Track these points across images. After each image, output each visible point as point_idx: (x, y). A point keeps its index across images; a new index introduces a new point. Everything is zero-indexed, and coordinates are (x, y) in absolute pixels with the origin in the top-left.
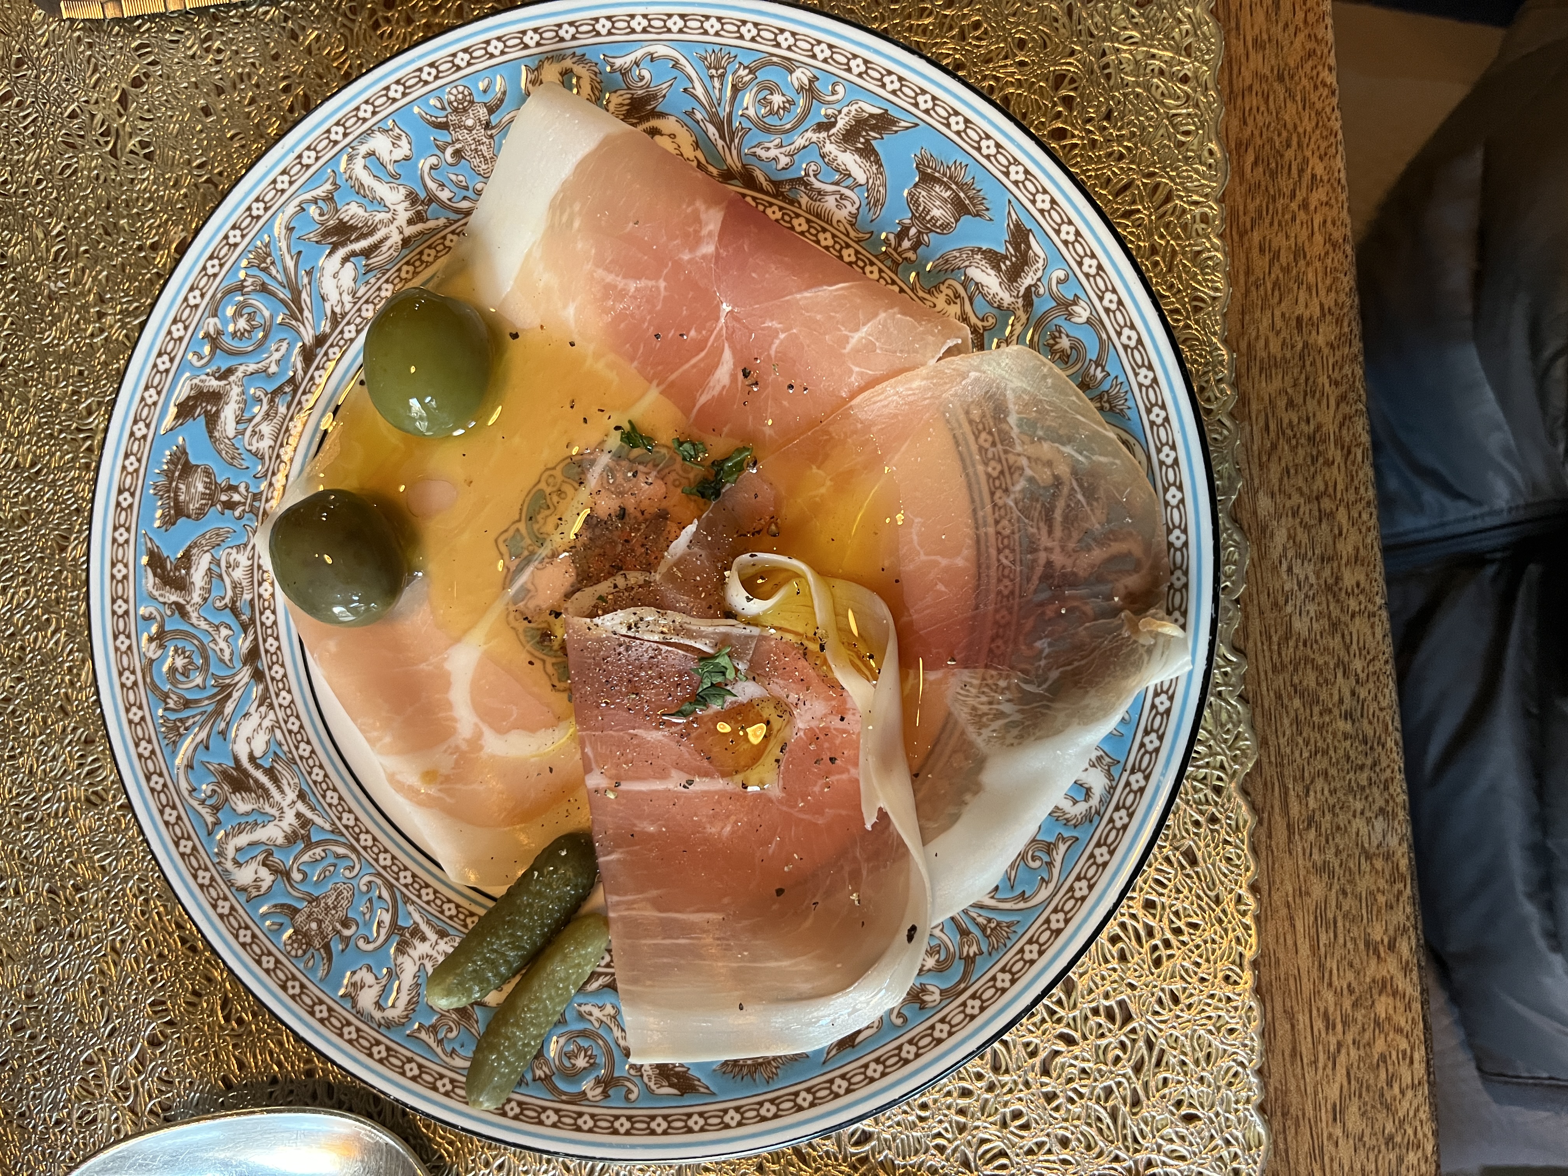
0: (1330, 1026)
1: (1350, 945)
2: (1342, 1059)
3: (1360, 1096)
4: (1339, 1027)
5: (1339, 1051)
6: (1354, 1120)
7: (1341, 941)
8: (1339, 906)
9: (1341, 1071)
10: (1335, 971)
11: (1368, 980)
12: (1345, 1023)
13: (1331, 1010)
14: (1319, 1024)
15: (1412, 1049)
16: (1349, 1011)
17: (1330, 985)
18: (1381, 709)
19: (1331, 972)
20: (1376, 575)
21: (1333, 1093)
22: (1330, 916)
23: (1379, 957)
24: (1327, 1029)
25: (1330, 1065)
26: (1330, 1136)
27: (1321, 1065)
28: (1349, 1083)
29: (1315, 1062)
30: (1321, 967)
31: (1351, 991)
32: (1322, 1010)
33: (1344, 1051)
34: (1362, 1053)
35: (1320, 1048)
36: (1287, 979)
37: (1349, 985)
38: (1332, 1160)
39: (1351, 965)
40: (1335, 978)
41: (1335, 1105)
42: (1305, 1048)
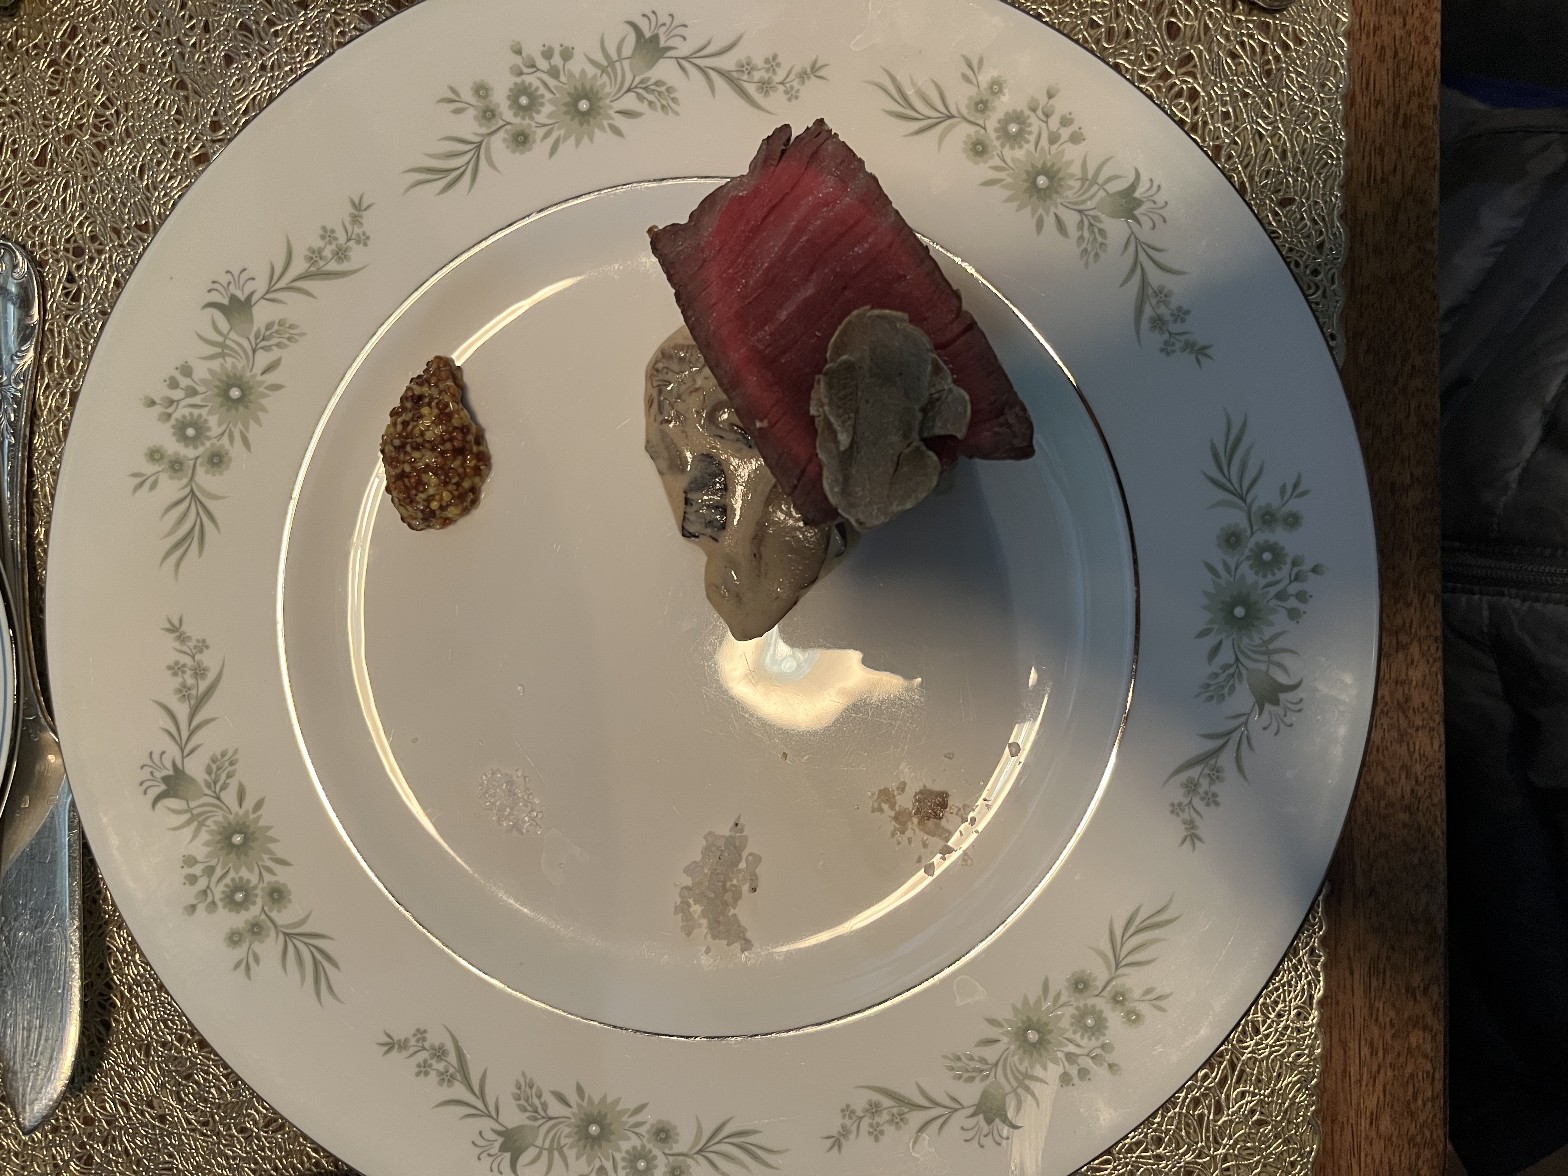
0: (1374, 1053)
1: (1394, 989)
2: (1381, 1077)
3: (1392, 1106)
4: (1381, 1053)
5: (1379, 1073)
6: (1385, 1124)
7: (1388, 986)
8: (1388, 959)
9: (1379, 1087)
10: (1381, 1009)
11: (1406, 1016)
12: (1385, 1051)
13: (1375, 1040)
14: (1365, 1051)
15: (1434, 1070)
16: (1389, 1041)
17: (1377, 1020)
18: (1433, 805)
19: (1378, 1010)
20: (1436, 698)
21: (1371, 1103)
22: (1381, 967)
23: (1415, 999)
24: (1371, 1054)
25: (1371, 1083)
26: (1366, 1137)
27: (1364, 1083)
28: (1385, 1096)
29: (1360, 1081)
30: (1371, 1006)
31: (1392, 1025)
32: (1369, 1039)
33: (1382, 1071)
34: (1396, 1073)
35: (1365, 1069)
36: (1343, 1015)
37: (1391, 1021)
38: (1366, 1155)
39: (1394, 1006)
40: (1380, 1015)
41: (1372, 1114)
42: (1353, 1070)
